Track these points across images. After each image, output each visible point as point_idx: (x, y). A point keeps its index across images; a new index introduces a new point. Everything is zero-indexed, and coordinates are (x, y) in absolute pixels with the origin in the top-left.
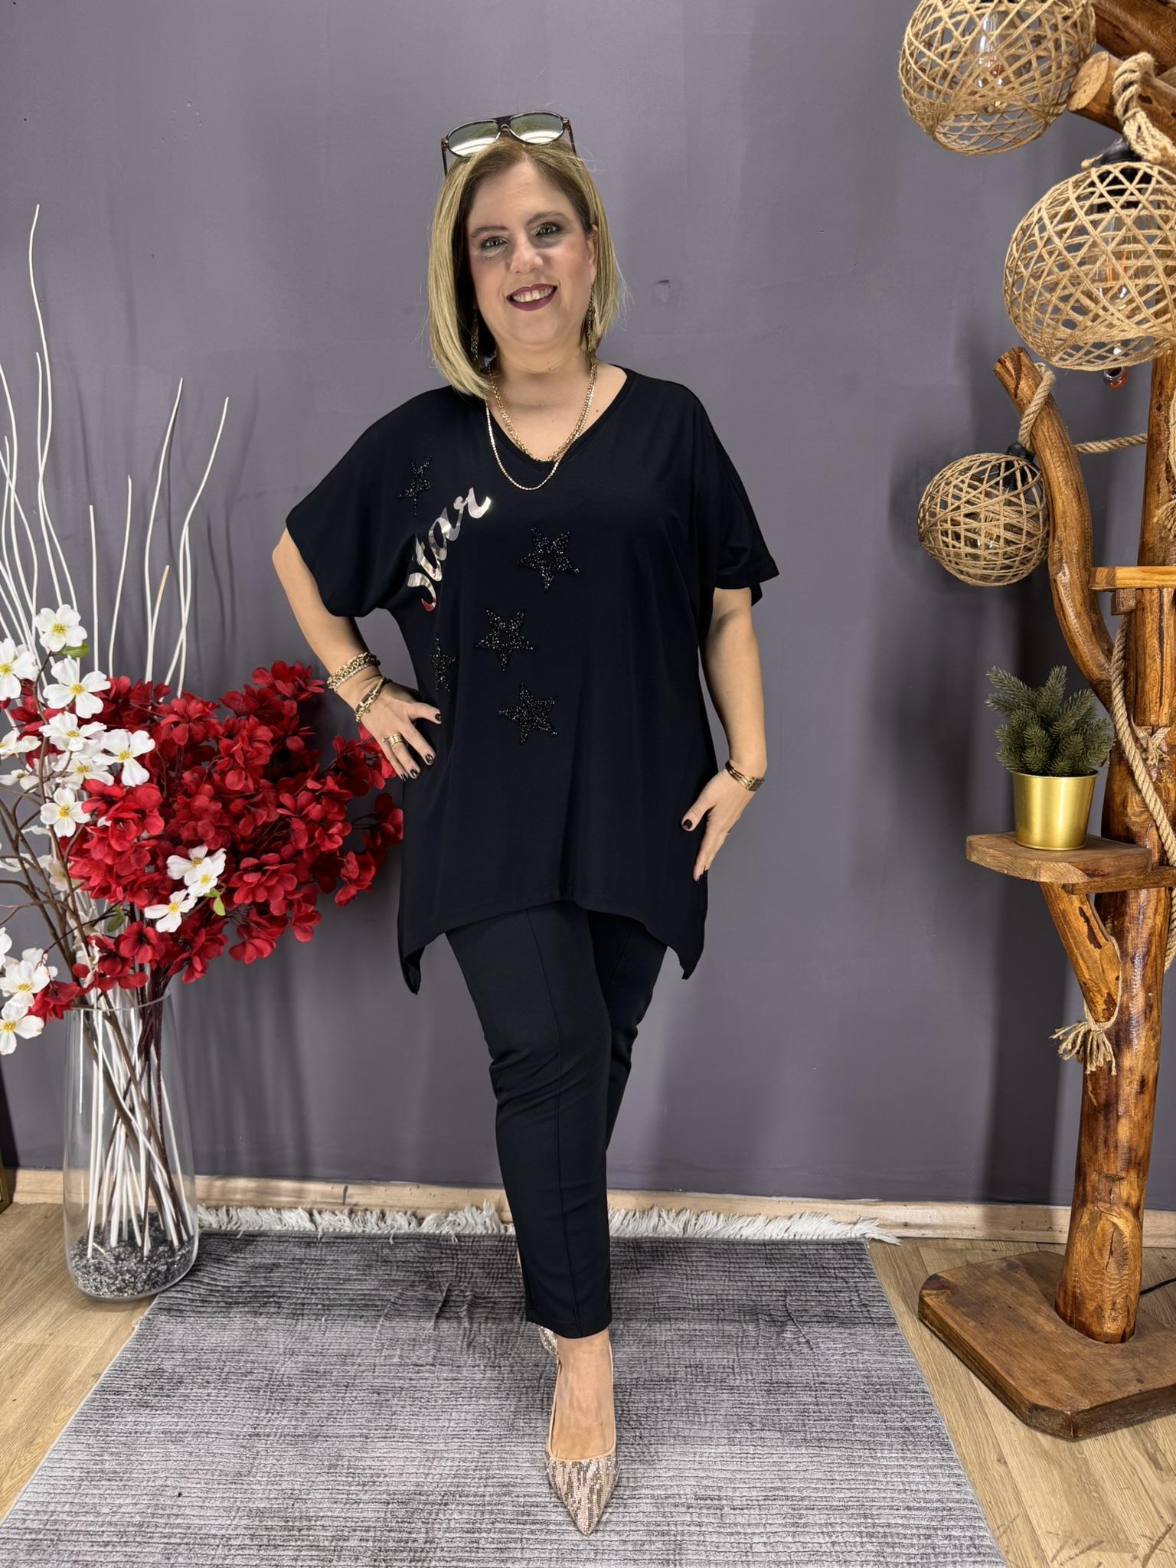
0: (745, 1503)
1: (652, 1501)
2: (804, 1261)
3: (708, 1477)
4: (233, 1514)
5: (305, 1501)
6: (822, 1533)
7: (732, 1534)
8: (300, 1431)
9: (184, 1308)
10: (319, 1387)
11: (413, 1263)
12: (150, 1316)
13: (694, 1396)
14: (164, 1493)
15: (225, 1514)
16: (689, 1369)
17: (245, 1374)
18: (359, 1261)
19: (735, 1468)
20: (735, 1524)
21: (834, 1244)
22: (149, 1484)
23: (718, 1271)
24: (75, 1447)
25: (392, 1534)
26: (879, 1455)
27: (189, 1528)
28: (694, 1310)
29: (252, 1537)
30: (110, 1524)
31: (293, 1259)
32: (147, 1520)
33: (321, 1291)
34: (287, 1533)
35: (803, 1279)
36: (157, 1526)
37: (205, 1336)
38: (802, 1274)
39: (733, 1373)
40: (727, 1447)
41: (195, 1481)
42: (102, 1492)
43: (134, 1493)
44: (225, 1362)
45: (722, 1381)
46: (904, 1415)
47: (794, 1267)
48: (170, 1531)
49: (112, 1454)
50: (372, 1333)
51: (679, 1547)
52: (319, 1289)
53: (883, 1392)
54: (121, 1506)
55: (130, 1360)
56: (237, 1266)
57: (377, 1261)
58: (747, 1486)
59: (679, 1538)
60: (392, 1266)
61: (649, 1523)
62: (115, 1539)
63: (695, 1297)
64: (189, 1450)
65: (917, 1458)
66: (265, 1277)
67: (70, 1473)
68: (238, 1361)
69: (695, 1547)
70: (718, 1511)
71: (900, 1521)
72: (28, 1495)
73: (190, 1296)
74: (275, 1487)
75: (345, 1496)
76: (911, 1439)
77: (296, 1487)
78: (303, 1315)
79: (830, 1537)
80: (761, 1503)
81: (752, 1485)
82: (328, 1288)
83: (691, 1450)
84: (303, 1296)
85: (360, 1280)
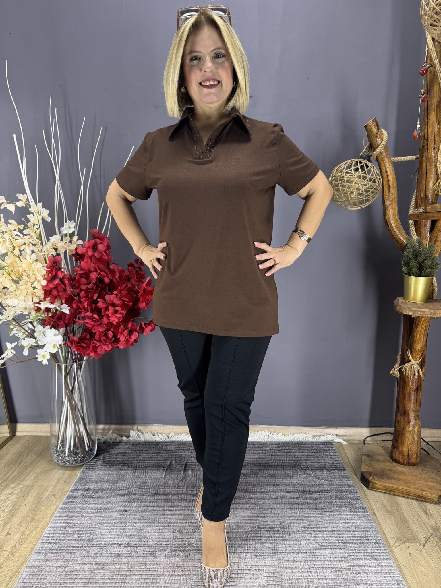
0: (297, 530)
1: (266, 530)
2: (312, 449)
3: (284, 522)
4: (121, 536)
5: (145, 532)
6: (325, 539)
7: (293, 540)
8: (140, 509)
9: (95, 468)
10: (146, 494)
11: (174, 451)
12: (83, 471)
13: (277, 495)
14: (95, 530)
15: (118, 537)
16: (274, 486)
17: (119, 490)
18: (155, 451)
19: (293, 518)
20: (295, 537)
21: (323, 443)
22: (90, 527)
23: (282, 453)
24: (62, 515)
25: (176, 542)
26: (343, 514)
27: (106, 541)
28: (275, 466)
29: (128, 544)
30: (78, 540)
31: (132, 451)
32: (91, 539)
33: (143, 461)
34: (140, 542)
35: (312, 455)
36: (94, 541)
37: (103, 477)
38: (312, 453)
39: (290, 487)
40: (290, 512)
41: (106, 526)
42: (74, 530)
43: (85, 530)
44: (112, 486)
45: (286, 490)
46: (350, 500)
47: (309, 451)
48: (99, 542)
49: (76, 517)
50: (162, 476)
51: (276, 545)
52: (142, 461)
53: (343, 493)
54: (81, 534)
55: (78, 486)
56: (112, 453)
57: (161, 451)
58: (298, 524)
59: (276, 542)
60: (167, 452)
61: (265, 537)
62: (81, 546)
63: (275, 462)
64: (103, 516)
65: (355, 514)
66: (122, 457)
67: (62, 524)
68: (116, 486)
69: (281, 545)
70: (288, 533)
71: (351, 536)
72: (48, 531)
73: (96, 464)
74: (134, 527)
75: (158, 530)
76: (353, 508)
77: (141, 527)
78: (137, 470)
79: (327, 541)
80: (303, 530)
81: (299, 524)
82: (145, 461)
83: (277, 513)
84: (136, 463)
85: (156, 457)
